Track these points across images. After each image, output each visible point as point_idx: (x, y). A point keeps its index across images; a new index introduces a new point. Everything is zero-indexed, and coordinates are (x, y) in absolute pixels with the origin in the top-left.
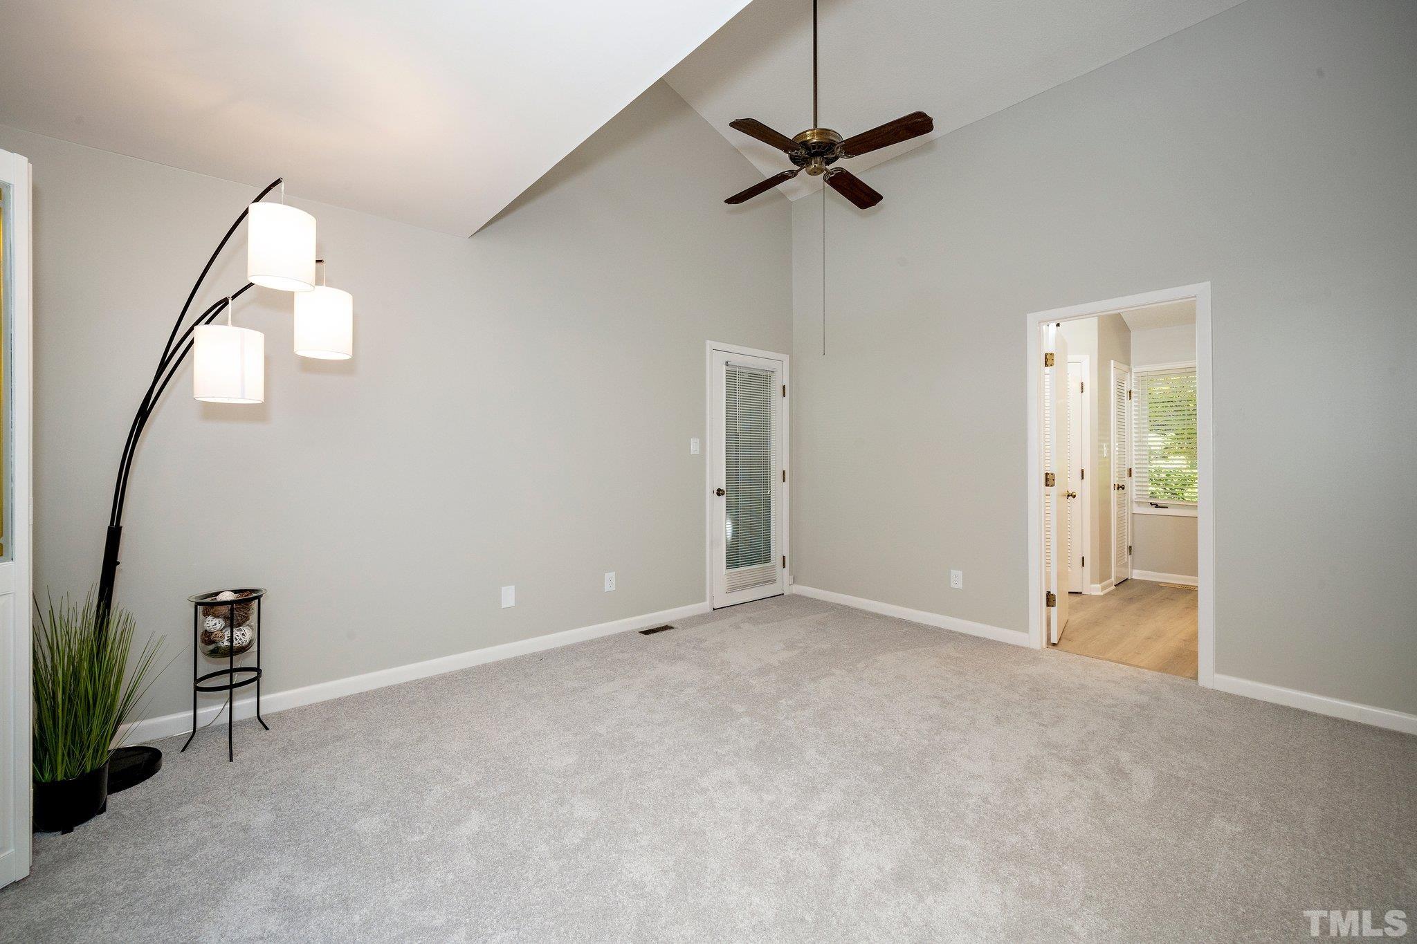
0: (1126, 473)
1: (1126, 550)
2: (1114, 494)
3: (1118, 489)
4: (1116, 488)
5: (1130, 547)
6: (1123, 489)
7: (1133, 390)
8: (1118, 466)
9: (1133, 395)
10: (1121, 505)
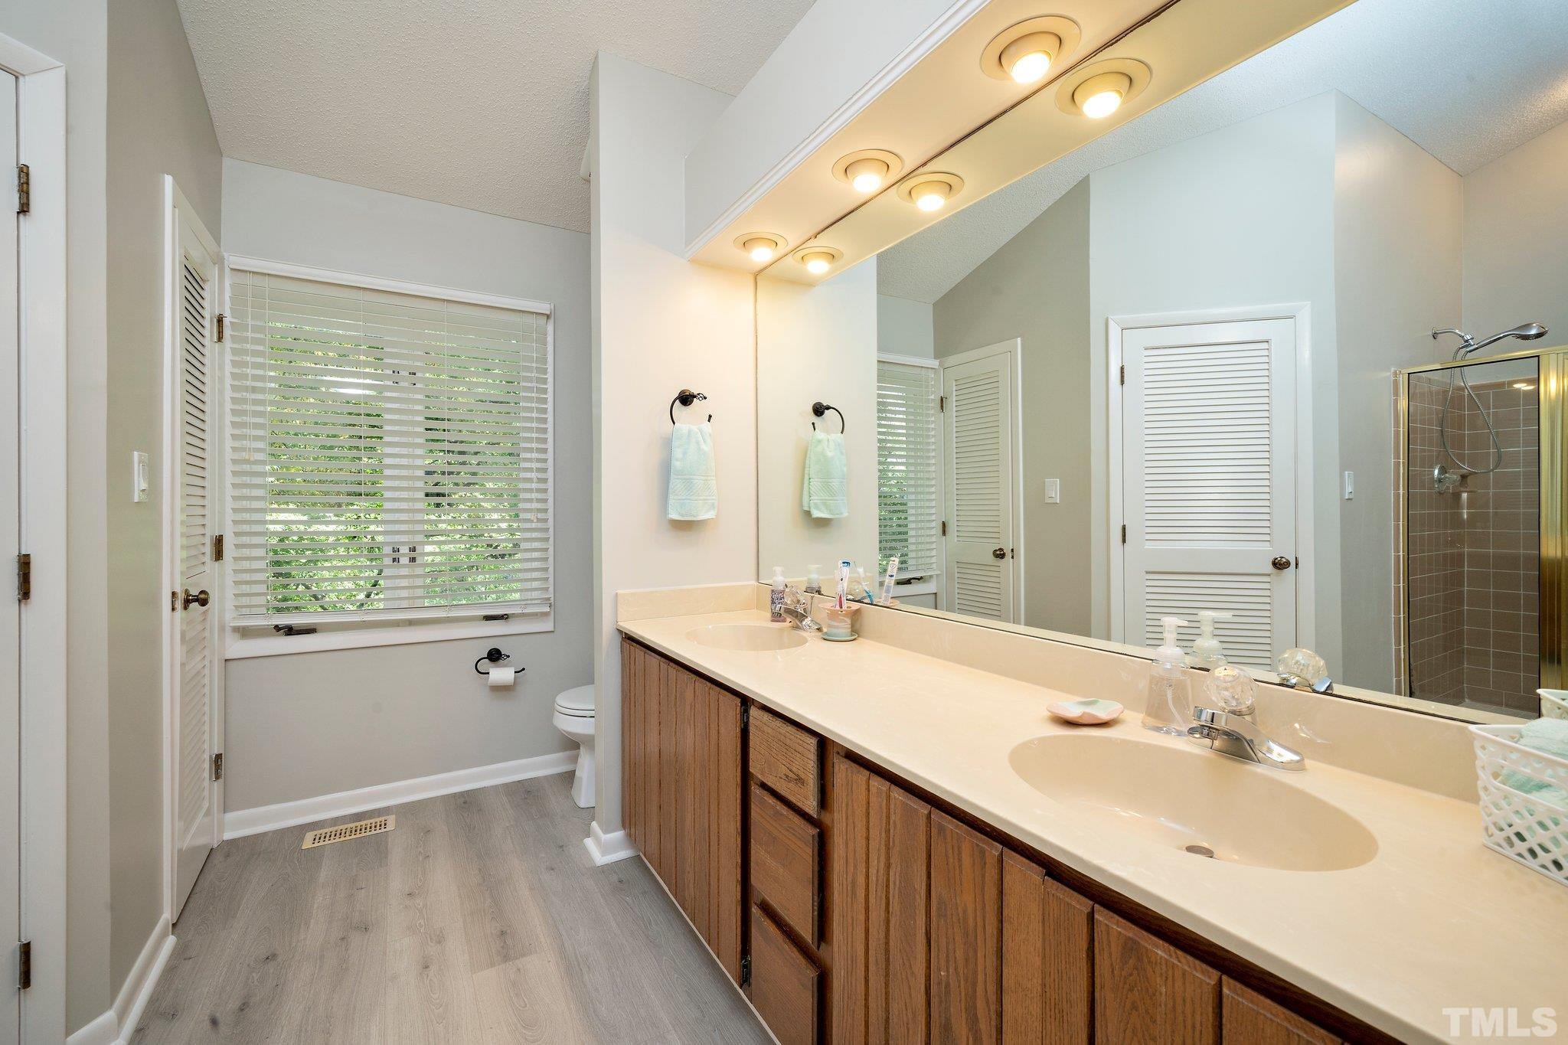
0: (208, 549)
1: (207, 765)
2: (171, 623)
3: (187, 602)
4: (179, 604)
5: (219, 757)
6: (204, 602)
7: (227, 313)
8: (185, 541)
9: (227, 332)
10: (193, 644)
